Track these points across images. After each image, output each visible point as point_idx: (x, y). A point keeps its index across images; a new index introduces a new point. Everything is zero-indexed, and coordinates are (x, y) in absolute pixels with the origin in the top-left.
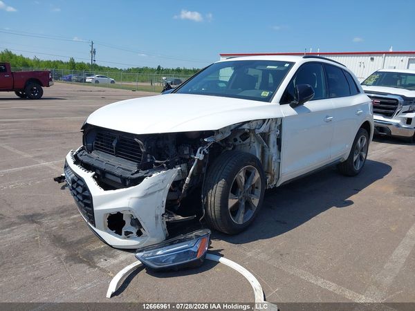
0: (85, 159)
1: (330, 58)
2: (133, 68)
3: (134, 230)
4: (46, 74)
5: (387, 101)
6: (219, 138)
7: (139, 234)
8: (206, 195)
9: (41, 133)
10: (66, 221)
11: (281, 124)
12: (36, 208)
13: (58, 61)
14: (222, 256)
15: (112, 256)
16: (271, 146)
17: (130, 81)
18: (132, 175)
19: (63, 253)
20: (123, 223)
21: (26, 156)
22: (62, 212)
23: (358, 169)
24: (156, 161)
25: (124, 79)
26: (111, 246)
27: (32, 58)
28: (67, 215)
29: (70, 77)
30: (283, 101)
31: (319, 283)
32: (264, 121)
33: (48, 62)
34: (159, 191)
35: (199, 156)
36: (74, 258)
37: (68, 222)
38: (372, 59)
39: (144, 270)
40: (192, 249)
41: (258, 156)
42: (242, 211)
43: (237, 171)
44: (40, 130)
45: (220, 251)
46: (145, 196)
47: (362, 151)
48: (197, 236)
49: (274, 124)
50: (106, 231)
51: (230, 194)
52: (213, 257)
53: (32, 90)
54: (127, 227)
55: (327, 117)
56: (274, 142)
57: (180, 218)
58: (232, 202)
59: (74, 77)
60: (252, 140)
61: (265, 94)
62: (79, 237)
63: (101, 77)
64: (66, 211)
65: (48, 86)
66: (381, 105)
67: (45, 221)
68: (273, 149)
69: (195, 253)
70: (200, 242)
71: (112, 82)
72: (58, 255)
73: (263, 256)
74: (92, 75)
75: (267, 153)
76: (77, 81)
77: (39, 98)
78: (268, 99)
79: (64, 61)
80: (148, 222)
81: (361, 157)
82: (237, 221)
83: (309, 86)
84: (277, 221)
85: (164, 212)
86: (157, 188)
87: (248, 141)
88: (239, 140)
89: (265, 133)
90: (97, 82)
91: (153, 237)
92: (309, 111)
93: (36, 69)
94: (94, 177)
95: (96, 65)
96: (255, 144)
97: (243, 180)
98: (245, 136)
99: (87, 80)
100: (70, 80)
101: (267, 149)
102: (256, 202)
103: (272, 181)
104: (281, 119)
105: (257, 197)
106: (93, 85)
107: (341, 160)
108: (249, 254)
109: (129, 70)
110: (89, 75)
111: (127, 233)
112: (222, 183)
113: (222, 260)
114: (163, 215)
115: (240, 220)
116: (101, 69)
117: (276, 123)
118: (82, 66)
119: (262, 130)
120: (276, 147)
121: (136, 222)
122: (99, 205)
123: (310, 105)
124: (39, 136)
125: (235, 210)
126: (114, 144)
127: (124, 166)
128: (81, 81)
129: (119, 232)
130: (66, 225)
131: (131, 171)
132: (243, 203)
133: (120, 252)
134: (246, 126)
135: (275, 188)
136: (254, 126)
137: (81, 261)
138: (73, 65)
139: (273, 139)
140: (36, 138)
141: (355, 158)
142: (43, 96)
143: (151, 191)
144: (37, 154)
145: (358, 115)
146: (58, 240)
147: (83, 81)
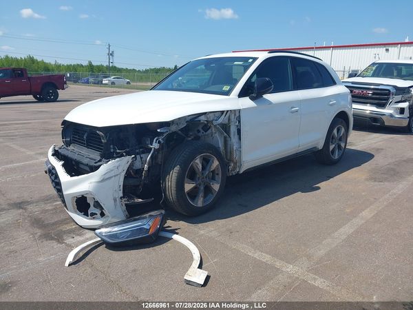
0: (63, 152)
1: (303, 52)
2: (151, 69)
3: (98, 212)
4: (61, 77)
5: (379, 92)
6: (173, 128)
7: (102, 215)
8: (164, 180)
9: (47, 132)
10: (49, 207)
11: (240, 116)
12: (26, 196)
13: (78, 65)
14: (177, 234)
15: (80, 235)
16: (232, 136)
17: (147, 81)
18: (96, 163)
19: (39, 232)
20: (88, 205)
21: (28, 153)
22: (48, 200)
23: (336, 157)
24: (118, 151)
25: (141, 79)
26: (81, 226)
27: (53, 63)
28: (51, 202)
29: (88, 80)
30: (242, 94)
31: (256, 256)
32: (222, 112)
33: (67, 65)
34: (115, 176)
35: (155, 145)
36: (47, 237)
37: (50, 208)
38: (387, 50)
39: (104, 245)
40: (145, 227)
41: (221, 145)
42: (201, 194)
43: (194, 158)
44: (48, 130)
45: (176, 229)
46: (103, 181)
47: (340, 139)
48: (151, 216)
49: (233, 115)
50: (76, 213)
51: (186, 179)
52: (167, 235)
53: (48, 93)
54: (92, 210)
55: (292, 108)
56: (234, 132)
57: (140, 200)
58: (188, 187)
59: (91, 80)
60: (214, 131)
61: (226, 88)
62: (56, 220)
63: (117, 78)
64: (51, 198)
65: (63, 89)
66: (374, 96)
67: (30, 208)
68: (234, 139)
69: (148, 230)
70: (152, 220)
71: (128, 83)
72: (34, 234)
73: (214, 234)
74: (109, 77)
75: (229, 143)
76: (95, 83)
77: (55, 100)
78: (227, 93)
79: (84, 65)
80: (107, 204)
81: (339, 147)
82: (197, 204)
83: (267, 79)
84: (240, 205)
85: (122, 195)
86: (112, 174)
87: (209, 131)
88: (202, 131)
89: (224, 124)
90: (113, 83)
91: (113, 217)
92: (270, 103)
93: (56, 73)
94: (63, 165)
95: (115, 67)
96: (217, 135)
97: (200, 166)
98: (206, 127)
99: (104, 82)
100: (87, 82)
101: (228, 139)
102: (216, 187)
103: (234, 168)
104: (239, 110)
105: (218, 183)
106: (109, 87)
107: (314, 150)
108: (202, 232)
109: (147, 71)
110: (106, 77)
111: (93, 214)
112: (177, 169)
113: (175, 237)
114: (121, 198)
115: (200, 203)
116: (119, 70)
117: (235, 115)
118: (100, 68)
119: (220, 121)
120: (237, 136)
121: (97, 205)
122: (67, 189)
123: (273, 97)
124: (46, 135)
125: (193, 194)
126: (85, 137)
127: (92, 156)
128: (98, 83)
129: (86, 214)
130: (47, 210)
131: (95, 160)
132: (202, 188)
133: (87, 231)
134: (203, 118)
135: (238, 174)
136: (211, 117)
137: (52, 239)
138: (91, 67)
139: (233, 129)
140: (41, 138)
141: (332, 147)
142: (59, 99)
143: (107, 176)
144: (39, 152)
145: (331, 105)
146: (37, 222)
147: (100, 83)
